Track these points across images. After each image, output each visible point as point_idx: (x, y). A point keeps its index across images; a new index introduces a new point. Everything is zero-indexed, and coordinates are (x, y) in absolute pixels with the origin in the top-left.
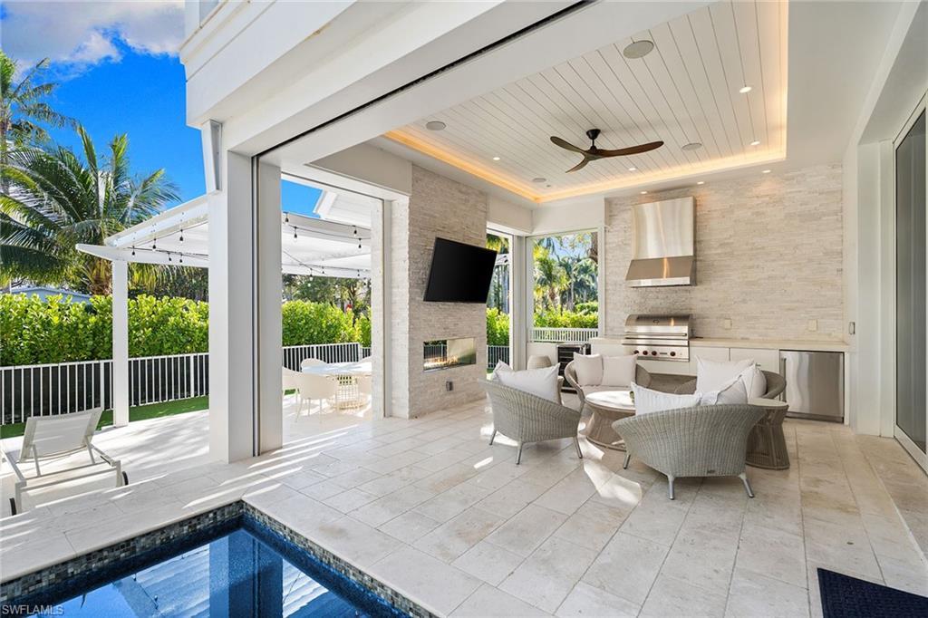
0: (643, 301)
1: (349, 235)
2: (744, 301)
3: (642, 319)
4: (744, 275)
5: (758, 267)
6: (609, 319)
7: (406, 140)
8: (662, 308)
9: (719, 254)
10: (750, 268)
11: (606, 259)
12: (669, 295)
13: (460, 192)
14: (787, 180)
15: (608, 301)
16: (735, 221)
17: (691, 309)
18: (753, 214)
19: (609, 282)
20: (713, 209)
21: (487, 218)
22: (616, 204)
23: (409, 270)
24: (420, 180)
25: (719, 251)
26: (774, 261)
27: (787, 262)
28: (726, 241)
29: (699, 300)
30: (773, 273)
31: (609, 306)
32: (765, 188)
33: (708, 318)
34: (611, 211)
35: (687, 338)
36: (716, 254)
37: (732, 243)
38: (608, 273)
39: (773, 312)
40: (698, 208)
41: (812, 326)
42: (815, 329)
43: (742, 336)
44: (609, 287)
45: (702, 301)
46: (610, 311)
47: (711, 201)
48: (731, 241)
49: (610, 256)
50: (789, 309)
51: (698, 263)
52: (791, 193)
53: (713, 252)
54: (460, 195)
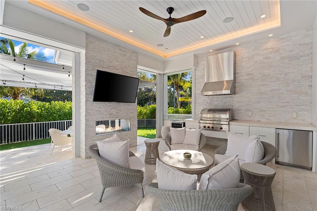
0: (211, 102)
1: (60, 70)
2: (259, 102)
3: (211, 111)
4: (259, 89)
5: (266, 85)
6: (196, 111)
7: (77, 19)
8: (220, 105)
9: (246, 79)
10: (262, 85)
11: (195, 83)
12: (223, 99)
13: (120, 50)
14: (282, 39)
15: (196, 102)
16: (255, 62)
17: (233, 106)
18: (264, 58)
19: (196, 93)
20: (244, 57)
21: (137, 64)
22: (200, 58)
23: (86, 86)
24: (93, 42)
25: (247, 78)
26: (274, 81)
27: (282, 82)
28: (250, 73)
29: (236, 102)
30: (274, 88)
31: (196, 104)
32: (270, 44)
33: (241, 110)
34: (198, 61)
35: (228, 120)
36: (245, 79)
37: (253, 73)
38: (196, 89)
39: (273, 108)
40: (237, 57)
41: (295, 115)
42: (296, 117)
43: (258, 120)
44: (197, 96)
45: (238, 102)
46: (197, 107)
47: (242, 52)
48: (253, 72)
49: (197, 82)
50: (282, 107)
51: (236, 84)
52: (284, 46)
53: (244, 78)
54: (121, 52)
